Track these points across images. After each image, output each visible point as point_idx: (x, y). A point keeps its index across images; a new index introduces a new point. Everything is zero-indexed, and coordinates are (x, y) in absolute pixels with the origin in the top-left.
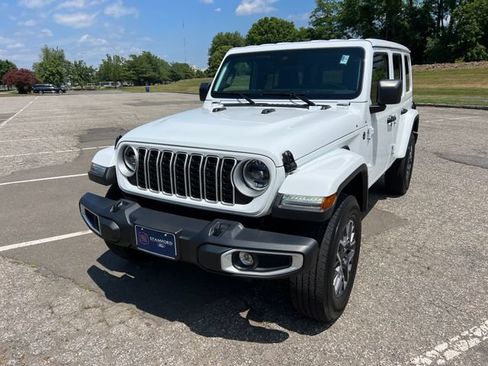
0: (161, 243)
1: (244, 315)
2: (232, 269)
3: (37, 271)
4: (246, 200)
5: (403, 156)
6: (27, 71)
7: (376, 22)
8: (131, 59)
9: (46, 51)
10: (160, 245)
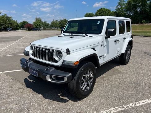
0: (35, 72)
1: (59, 95)
2: (50, 80)
3: (12, 78)
4: (57, 62)
5: (124, 52)
6: (31, 24)
7: (138, 9)
8: (60, 21)
9: (37, 19)
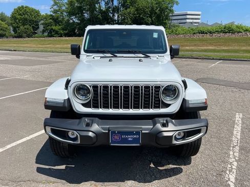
0: (132, 137)
10: (130, 139)
